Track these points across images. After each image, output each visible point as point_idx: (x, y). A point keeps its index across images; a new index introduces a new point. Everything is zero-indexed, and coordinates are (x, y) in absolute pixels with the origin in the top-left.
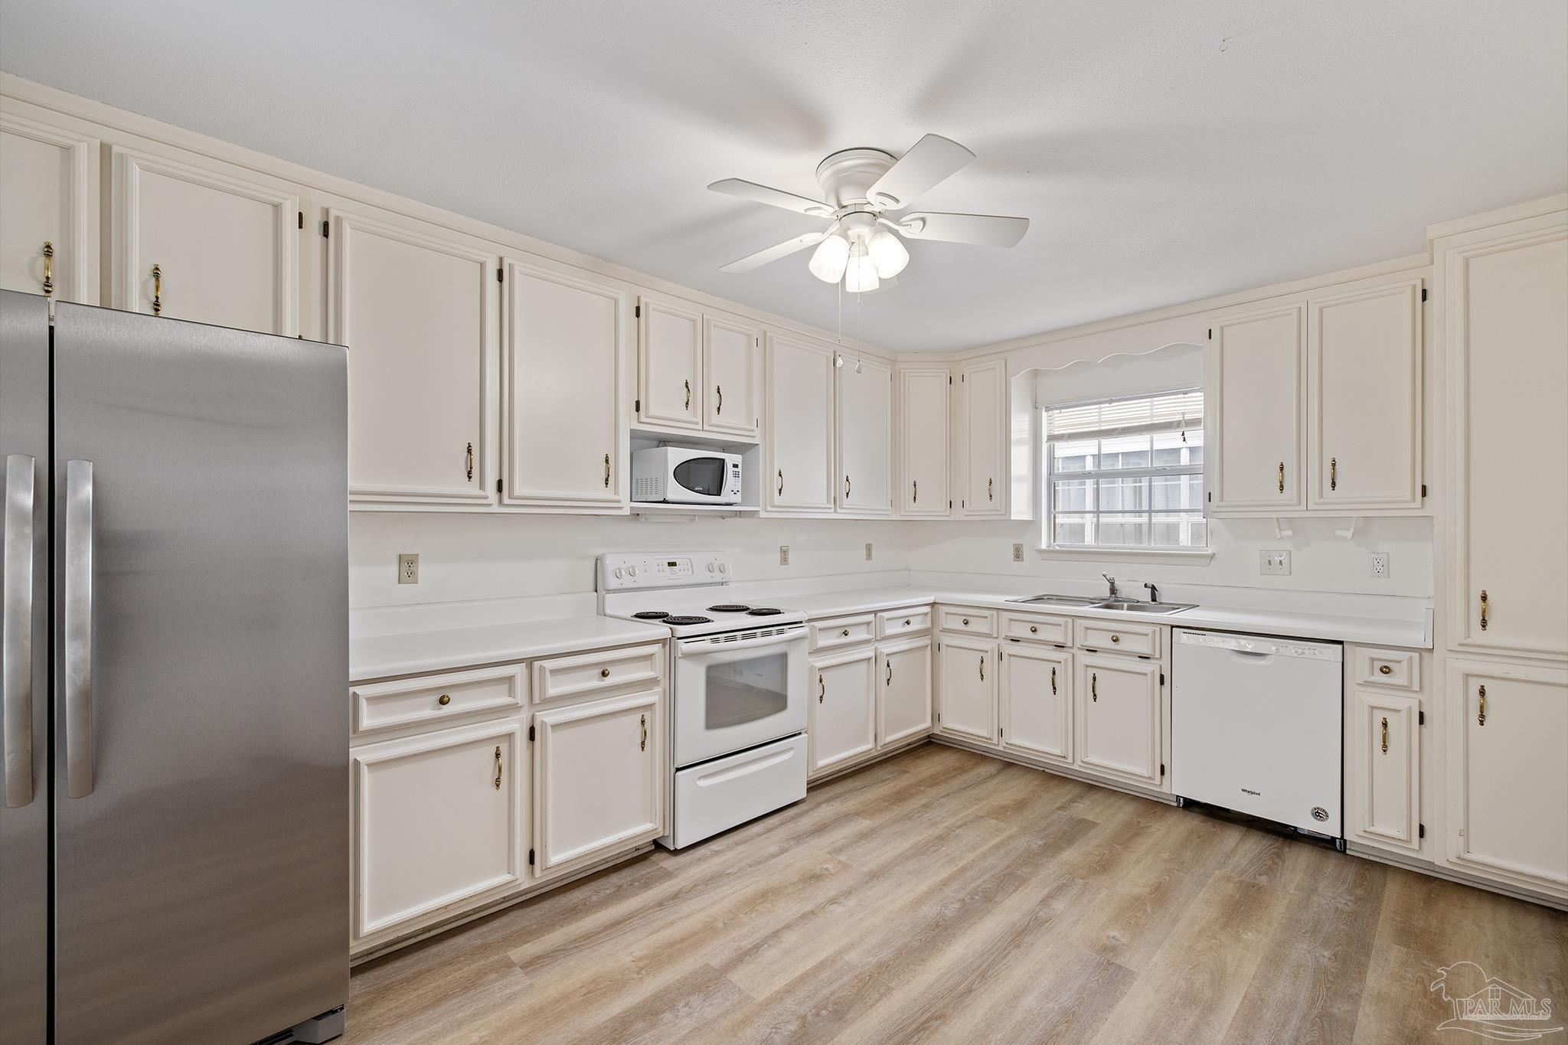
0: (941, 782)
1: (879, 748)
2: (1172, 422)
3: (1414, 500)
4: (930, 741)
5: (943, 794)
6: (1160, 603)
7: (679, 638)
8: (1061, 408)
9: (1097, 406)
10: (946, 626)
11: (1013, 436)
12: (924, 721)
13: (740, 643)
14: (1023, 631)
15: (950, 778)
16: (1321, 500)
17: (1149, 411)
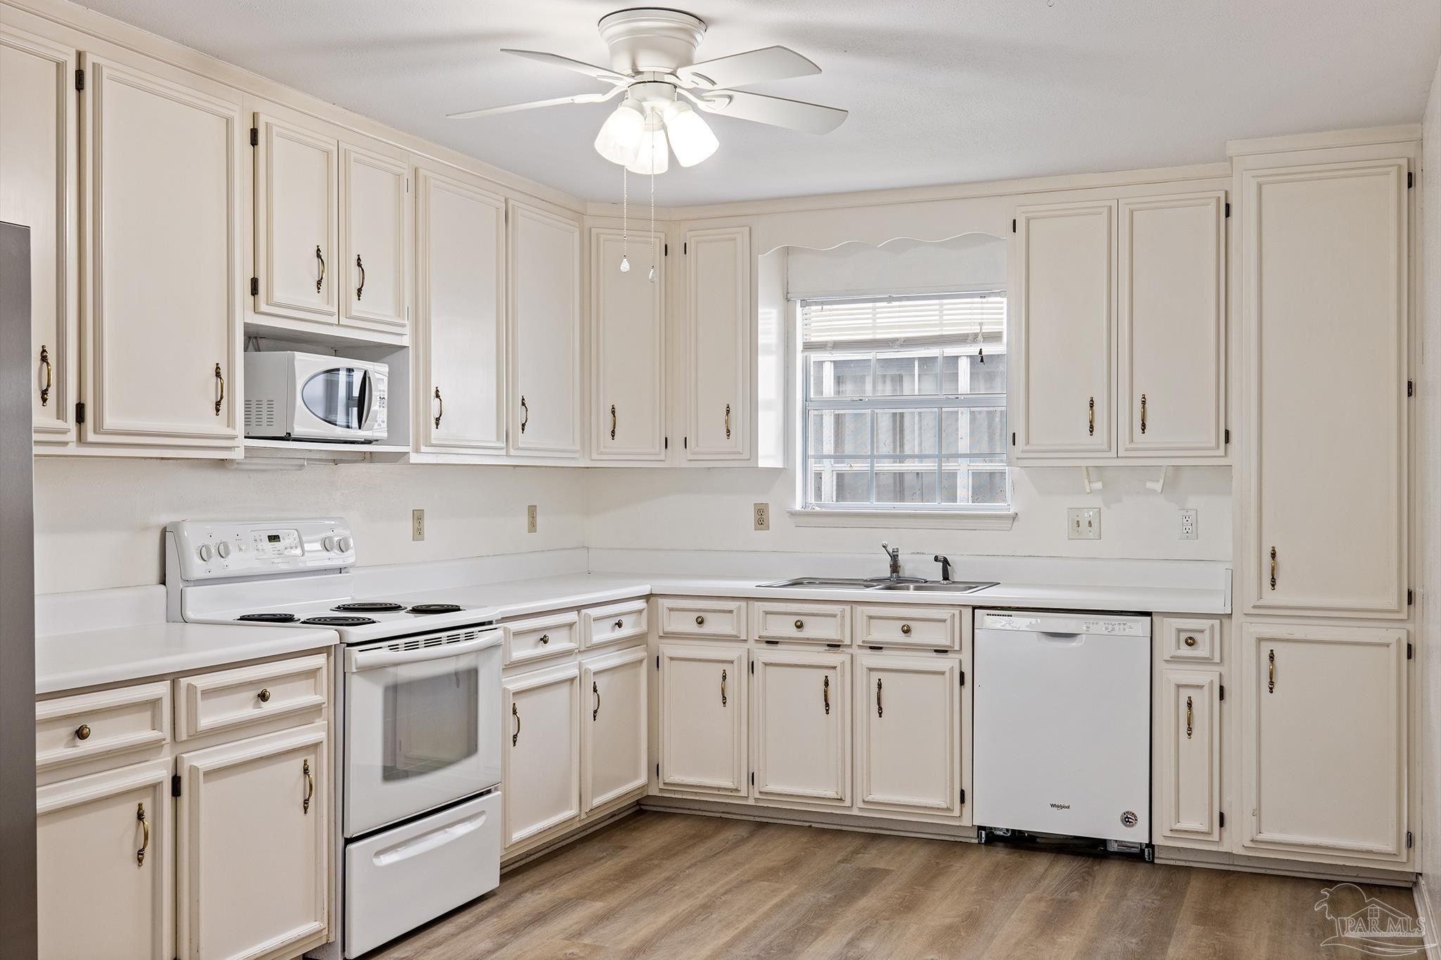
0: (677, 852)
1: (583, 816)
2: (968, 335)
3: (1218, 447)
4: (641, 809)
5: (687, 864)
6: (954, 582)
7: (350, 645)
8: (822, 303)
9: (870, 305)
10: (669, 629)
11: (761, 341)
12: (636, 776)
13: (422, 652)
14: (784, 628)
15: (688, 847)
16: (1133, 446)
17: (937, 318)
